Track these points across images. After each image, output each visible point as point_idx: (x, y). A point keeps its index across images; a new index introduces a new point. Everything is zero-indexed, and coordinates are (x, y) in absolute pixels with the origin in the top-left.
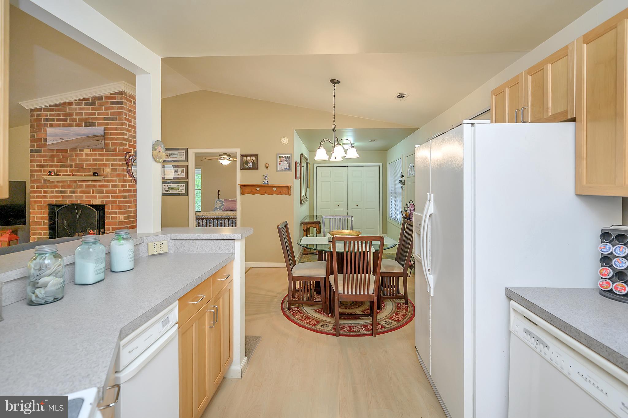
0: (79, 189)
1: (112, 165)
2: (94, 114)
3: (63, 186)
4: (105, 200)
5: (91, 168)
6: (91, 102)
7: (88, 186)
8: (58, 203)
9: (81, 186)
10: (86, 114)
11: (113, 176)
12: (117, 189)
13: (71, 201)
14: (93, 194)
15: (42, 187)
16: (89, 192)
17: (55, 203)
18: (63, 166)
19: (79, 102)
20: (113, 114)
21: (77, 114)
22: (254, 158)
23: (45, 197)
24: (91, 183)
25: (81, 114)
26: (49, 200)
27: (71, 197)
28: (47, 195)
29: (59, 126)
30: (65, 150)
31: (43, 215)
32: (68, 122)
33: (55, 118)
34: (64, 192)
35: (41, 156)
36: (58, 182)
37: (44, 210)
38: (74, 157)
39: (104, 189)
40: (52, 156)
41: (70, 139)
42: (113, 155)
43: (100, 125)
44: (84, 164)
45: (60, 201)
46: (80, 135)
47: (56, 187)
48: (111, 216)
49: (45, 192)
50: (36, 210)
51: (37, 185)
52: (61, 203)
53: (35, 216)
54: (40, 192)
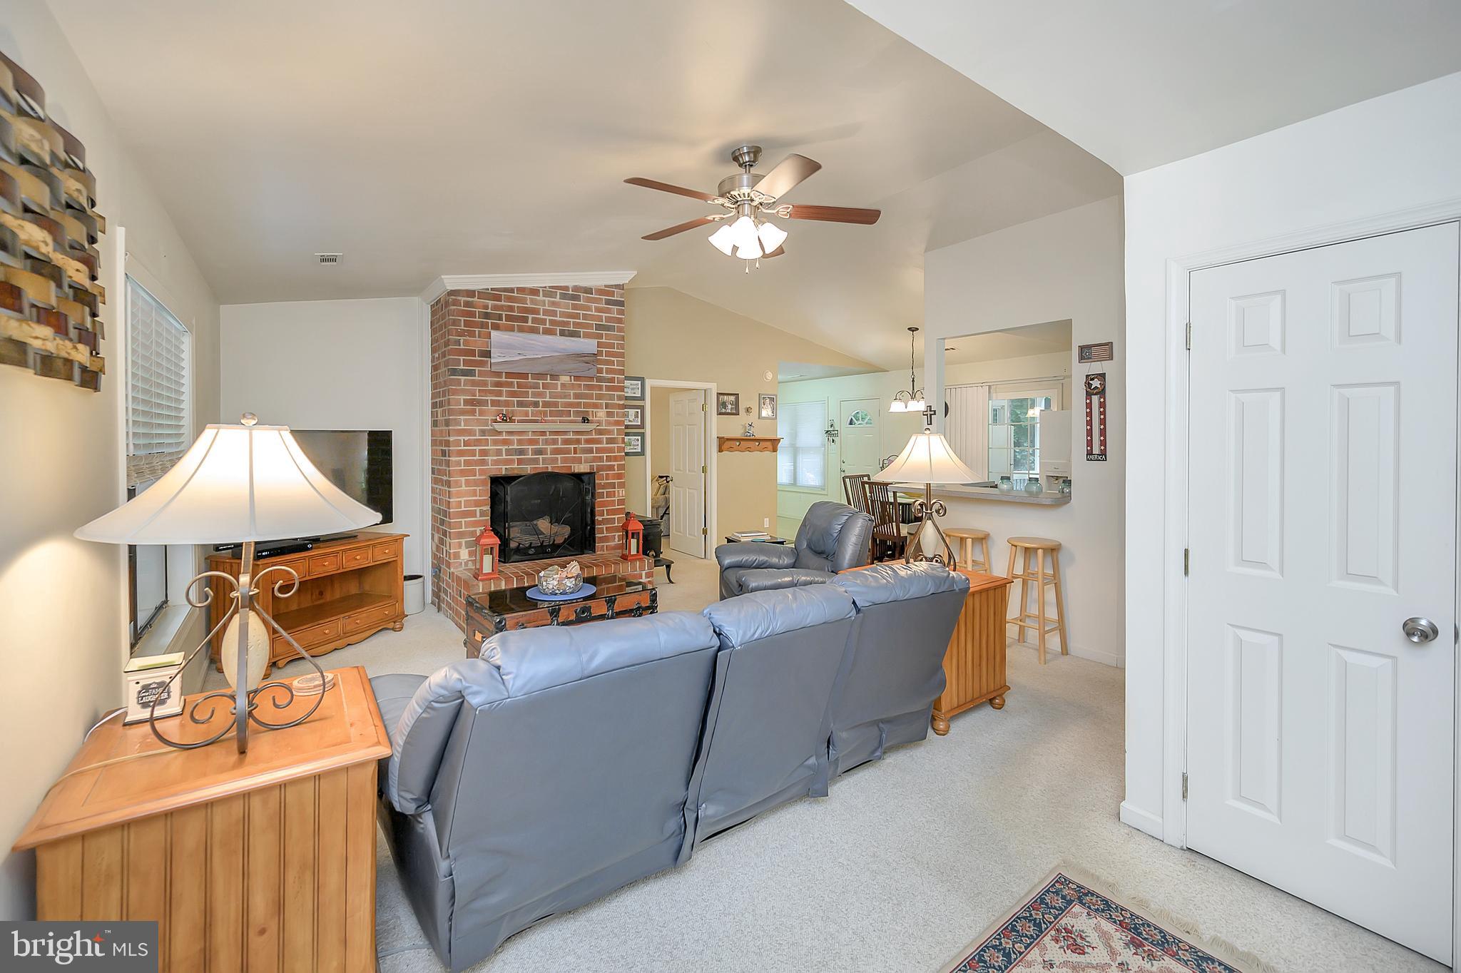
0: (549, 447)
1: (607, 406)
2: (577, 316)
3: (520, 442)
4: (594, 464)
5: (572, 410)
6: (573, 294)
7: (566, 442)
8: (510, 473)
9: (555, 442)
10: (563, 315)
11: (608, 423)
12: (616, 445)
13: (535, 468)
14: (576, 454)
15: (478, 442)
16: (568, 451)
17: (504, 473)
18: (520, 404)
19: (550, 292)
20: (608, 319)
22: (732, 398)
23: (483, 462)
24: (571, 436)
25: (554, 313)
26: (492, 467)
27: (536, 461)
28: (489, 459)
29: (511, 329)
30: (525, 376)
31: (478, 498)
32: (530, 324)
33: (504, 313)
34: (521, 452)
35: (474, 383)
36: (510, 433)
37: (481, 488)
38: (541, 390)
39: (595, 446)
40: (498, 384)
41: (537, 356)
42: (608, 388)
43: (587, 336)
44: (559, 402)
45: (514, 468)
46: (556, 351)
47: (505, 442)
48: (605, 491)
49: (484, 453)
50: (464, 487)
51: (466, 438)
52: (516, 473)
53: (463, 500)
54: (473, 453)
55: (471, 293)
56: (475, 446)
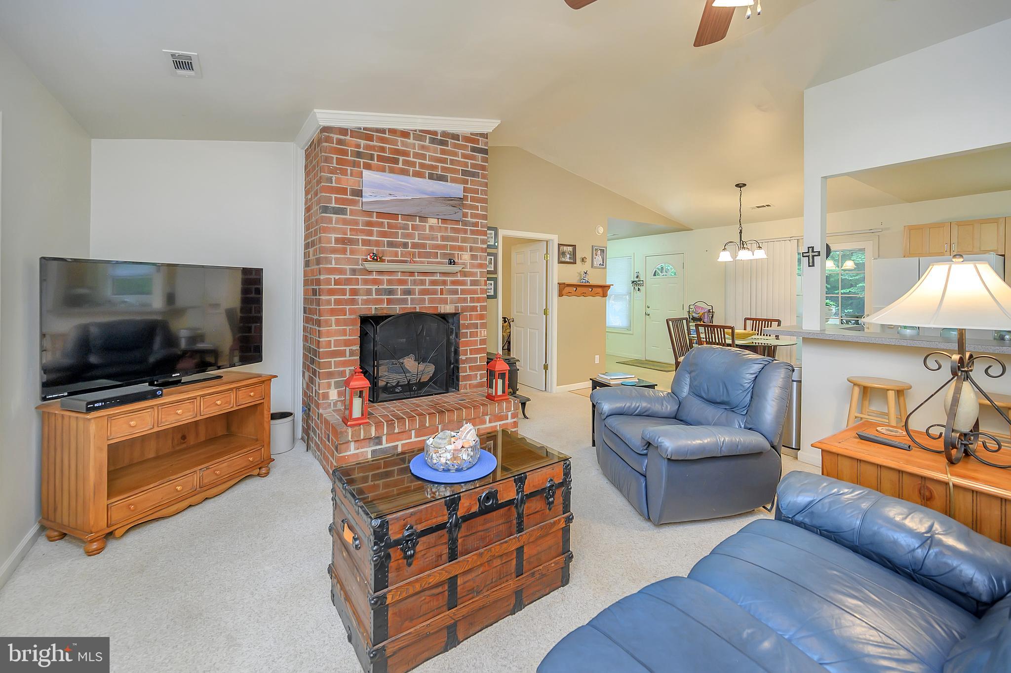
0: (417, 288)
1: (471, 249)
2: (444, 161)
3: (390, 282)
4: (459, 305)
5: (439, 252)
6: (442, 139)
7: (433, 283)
8: (380, 313)
9: (423, 282)
10: (432, 159)
11: (472, 266)
12: (479, 287)
13: (404, 308)
14: (443, 295)
15: (348, 282)
16: (435, 292)
17: (373, 312)
18: (391, 244)
19: (421, 135)
20: (473, 166)
21: (416, 155)
23: (353, 302)
24: (438, 277)
25: (423, 157)
26: (362, 306)
27: (405, 301)
28: (359, 298)
29: (383, 170)
30: (394, 216)
31: (348, 337)
32: (400, 165)
33: (376, 154)
34: (391, 292)
35: (345, 222)
36: (380, 272)
37: (351, 327)
38: (410, 231)
39: (459, 287)
40: (369, 224)
41: (407, 198)
42: (473, 232)
43: (454, 180)
44: (427, 243)
45: (383, 308)
46: (425, 194)
47: (375, 282)
48: (468, 331)
49: (354, 292)
50: (334, 327)
51: (337, 277)
52: (385, 313)
53: (332, 339)
54: (343, 292)
55: (343, 131)
56: (345, 285)
